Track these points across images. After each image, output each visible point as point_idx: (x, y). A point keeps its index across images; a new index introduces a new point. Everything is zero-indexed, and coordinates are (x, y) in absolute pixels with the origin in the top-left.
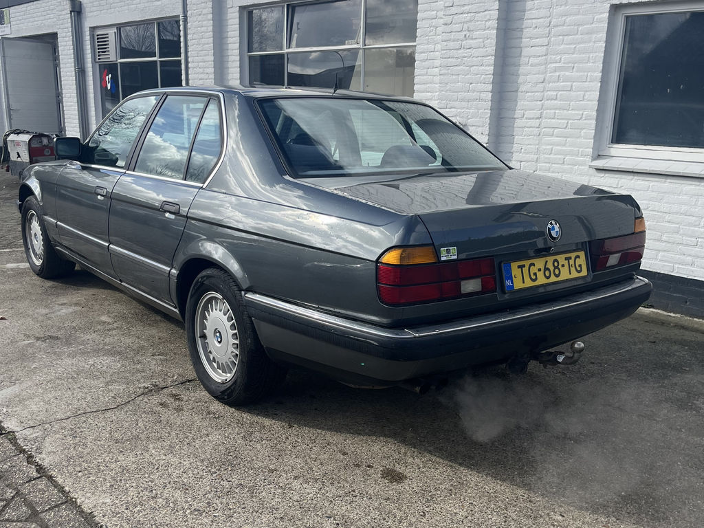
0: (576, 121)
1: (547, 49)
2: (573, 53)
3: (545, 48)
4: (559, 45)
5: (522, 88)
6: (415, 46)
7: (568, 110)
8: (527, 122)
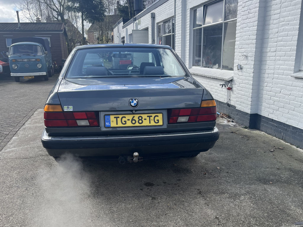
0: (289, 52)
1: (280, 16)
2: (289, 16)
3: (278, 15)
4: (284, 12)
5: (270, 37)
6: (236, 20)
7: (286, 47)
8: (271, 54)
